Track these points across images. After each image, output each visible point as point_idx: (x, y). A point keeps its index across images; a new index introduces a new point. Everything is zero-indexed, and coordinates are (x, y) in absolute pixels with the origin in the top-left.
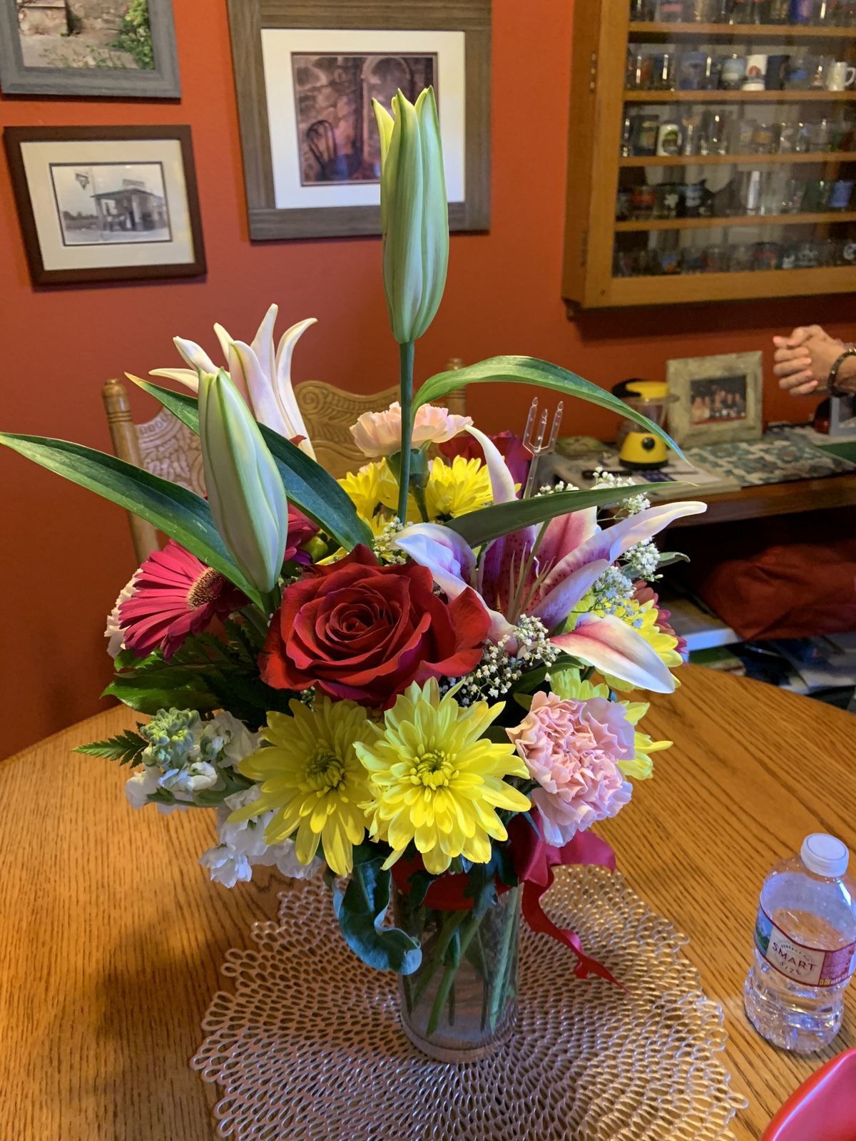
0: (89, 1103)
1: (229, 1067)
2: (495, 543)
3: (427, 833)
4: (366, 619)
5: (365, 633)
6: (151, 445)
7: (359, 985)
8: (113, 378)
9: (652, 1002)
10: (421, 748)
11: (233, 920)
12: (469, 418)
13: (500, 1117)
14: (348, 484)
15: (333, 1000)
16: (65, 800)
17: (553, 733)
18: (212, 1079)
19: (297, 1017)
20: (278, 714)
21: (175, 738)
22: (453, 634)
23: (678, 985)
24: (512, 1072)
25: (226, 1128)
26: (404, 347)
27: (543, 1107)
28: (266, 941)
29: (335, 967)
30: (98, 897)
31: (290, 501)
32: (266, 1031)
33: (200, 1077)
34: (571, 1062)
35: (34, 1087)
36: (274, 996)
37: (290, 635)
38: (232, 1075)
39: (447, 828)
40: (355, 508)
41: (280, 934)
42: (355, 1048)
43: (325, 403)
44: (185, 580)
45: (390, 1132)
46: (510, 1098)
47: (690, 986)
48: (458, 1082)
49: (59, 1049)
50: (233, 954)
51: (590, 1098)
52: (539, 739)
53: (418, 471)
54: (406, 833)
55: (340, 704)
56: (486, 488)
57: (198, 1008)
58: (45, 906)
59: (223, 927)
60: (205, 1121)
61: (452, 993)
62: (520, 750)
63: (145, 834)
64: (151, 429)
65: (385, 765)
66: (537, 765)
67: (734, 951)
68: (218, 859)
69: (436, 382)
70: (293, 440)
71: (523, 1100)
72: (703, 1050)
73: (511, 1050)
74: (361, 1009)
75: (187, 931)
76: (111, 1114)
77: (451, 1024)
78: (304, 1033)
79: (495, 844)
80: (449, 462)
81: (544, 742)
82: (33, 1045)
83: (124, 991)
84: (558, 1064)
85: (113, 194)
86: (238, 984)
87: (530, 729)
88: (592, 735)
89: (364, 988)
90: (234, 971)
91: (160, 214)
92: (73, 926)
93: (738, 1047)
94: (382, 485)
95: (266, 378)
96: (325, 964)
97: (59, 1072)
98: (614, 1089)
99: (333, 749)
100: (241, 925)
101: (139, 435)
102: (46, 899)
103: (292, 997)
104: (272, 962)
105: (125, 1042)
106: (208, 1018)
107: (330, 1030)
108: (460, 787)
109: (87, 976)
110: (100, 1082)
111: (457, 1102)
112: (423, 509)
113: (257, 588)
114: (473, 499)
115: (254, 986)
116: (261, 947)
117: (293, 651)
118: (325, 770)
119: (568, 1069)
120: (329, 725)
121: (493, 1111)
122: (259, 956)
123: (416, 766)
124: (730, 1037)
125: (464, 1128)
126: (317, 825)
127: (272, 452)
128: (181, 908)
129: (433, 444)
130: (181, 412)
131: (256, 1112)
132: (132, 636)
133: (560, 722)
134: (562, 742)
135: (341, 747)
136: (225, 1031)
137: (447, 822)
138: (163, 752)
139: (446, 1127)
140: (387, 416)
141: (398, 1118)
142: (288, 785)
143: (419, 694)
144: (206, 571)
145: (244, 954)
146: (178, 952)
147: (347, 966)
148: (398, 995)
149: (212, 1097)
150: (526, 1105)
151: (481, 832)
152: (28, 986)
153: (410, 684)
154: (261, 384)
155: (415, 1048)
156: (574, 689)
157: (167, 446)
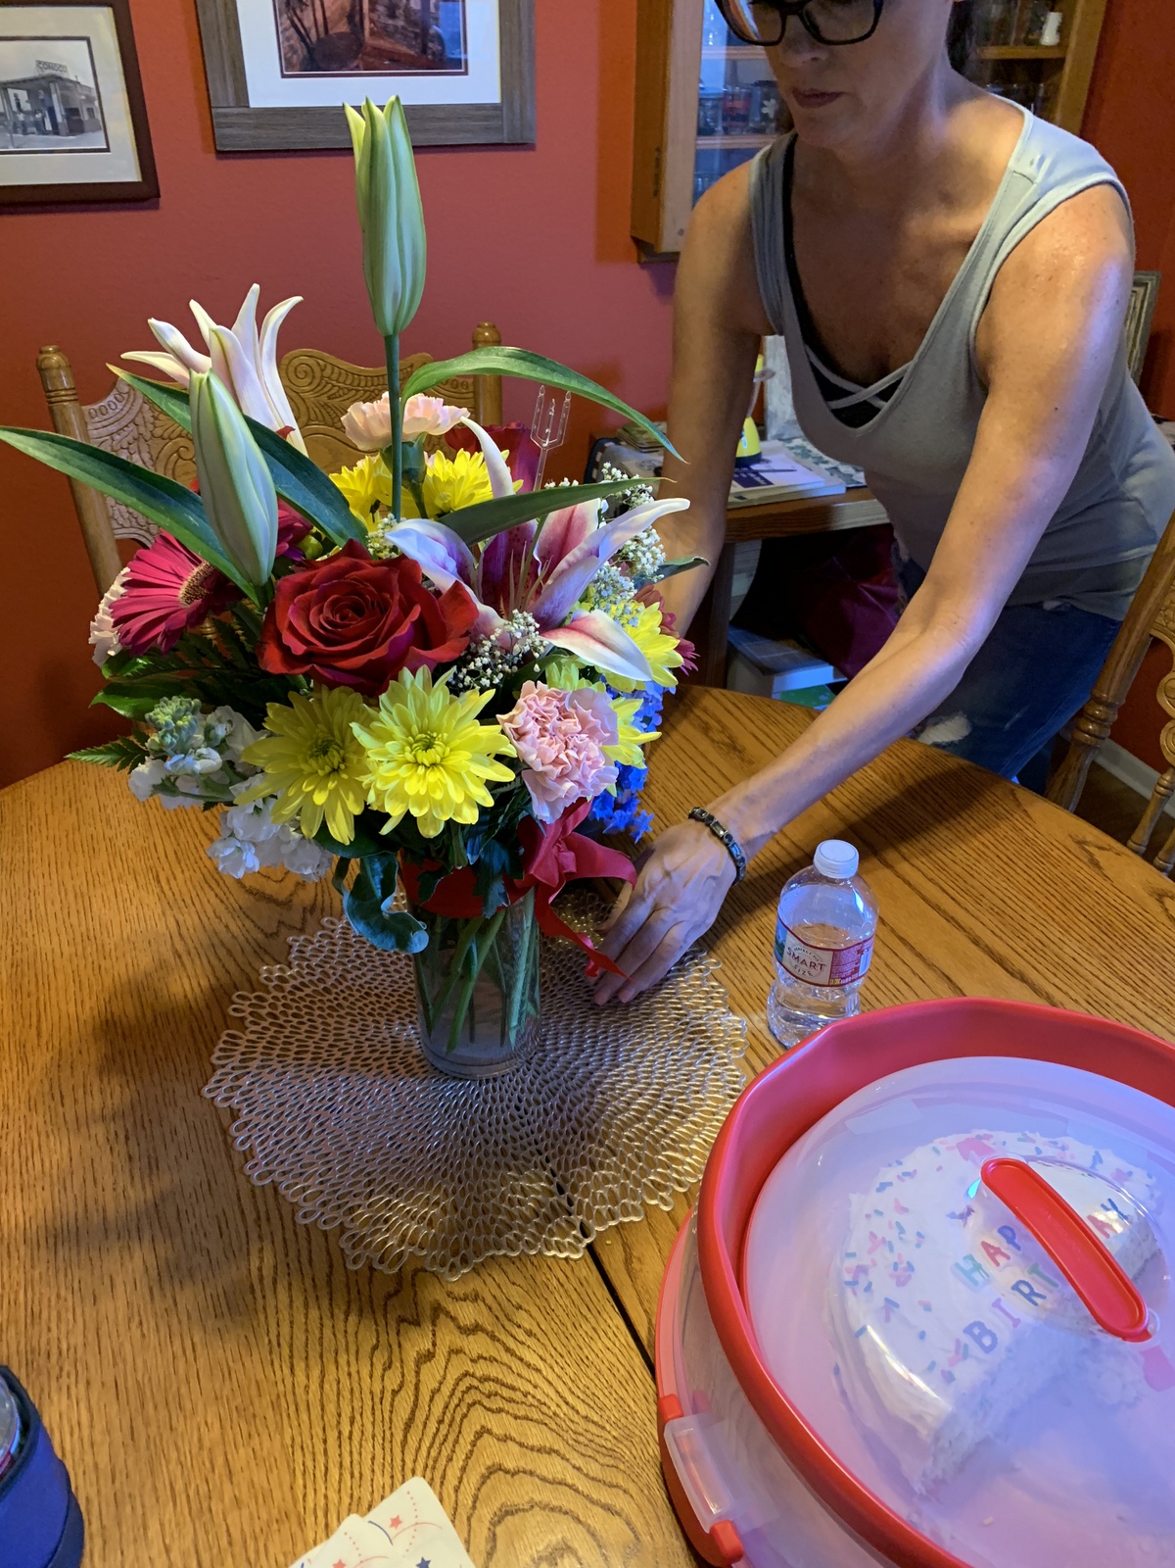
0: (99, 1130)
1: (242, 1094)
2: (496, 540)
3: (420, 801)
4: (359, 611)
5: (357, 623)
6: (104, 431)
7: (377, 1018)
8: (50, 344)
9: (678, 1020)
10: (415, 729)
11: (238, 965)
12: (465, 410)
13: (518, 1121)
14: (343, 480)
15: (350, 1032)
16: (33, 855)
17: (541, 719)
18: (226, 1105)
19: (312, 1049)
20: (277, 705)
21: (180, 723)
22: (443, 625)
23: (705, 1004)
24: (532, 1083)
25: (243, 1143)
26: (389, 339)
27: (561, 1110)
28: (276, 982)
29: (352, 1003)
30: (84, 949)
31: (279, 496)
32: (280, 1062)
33: (213, 1104)
34: (591, 1073)
35: (37, 1120)
36: (287, 1032)
37: (286, 624)
38: (246, 1100)
39: (438, 796)
40: (347, 504)
41: (291, 976)
42: (373, 1072)
43: (322, 377)
44: (175, 579)
45: (410, 1138)
46: (529, 1105)
47: (717, 1005)
48: (478, 1095)
49: (60, 1086)
50: (239, 996)
51: (608, 1101)
52: (526, 723)
53: (413, 465)
54: (402, 802)
55: (336, 691)
56: (484, 484)
57: (206, 1047)
58: (25, 960)
59: (228, 972)
60: (221, 1138)
61: (471, 1007)
62: (508, 731)
63: (132, 886)
64: (102, 412)
65: (381, 744)
66: (523, 746)
67: (765, 973)
68: (226, 847)
69: (424, 374)
70: (281, 432)
71: (542, 1106)
72: (723, 1058)
73: (532, 1067)
74: (380, 1038)
75: (188, 977)
76: (122, 1137)
77: (472, 1039)
78: (320, 1062)
79: (483, 810)
80: (451, 457)
81: (531, 724)
82: (32, 1083)
83: (124, 1034)
84: (580, 1074)
85: (24, 81)
86: (247, 1023)
87: (521, 714)
88: (577, 720)
89: (383, 1021)
90: (243, 1011)
91: (91, 111)
92: (61, 977)
93: (757, 1054)
94: (378, 480)
95: (249, 364)
96: (341, 1001)
97: (63, 1105)
98: (632, 1093)
99: (333, 735)
100: (248, 969)
101: (88, 419)
102: (25, 952)
103: (306, 1031)
104: (283, 1001)
105: (130, 1079)
106: (218, 1054)
107: (348, 1058)
108: (450, 763)
109: (81, 1021)
110: (108, 1112)
111: (476, 1112)
112: (421, 505)
113: (250, 581)
114: (472, 495)
115: (264, 1024)
116: (271, 989)
117: (288, 639)
118: (325, 753)
119: (589, 1078)
120: (327, 711)
121: (511, 1116)
122: (268, 997)
123: (411, 745)
124: (751, 1047)
125: (483, 1132)
126: (320, 798)
127: (259, 445)
128: (180, 957)
129: (430, 437)
130: (166, 405)
131: (272, 1129)
132: (128, 632)
133: (547, 709)
134: (548, 726)
135: (341, 732)
136: (237, 1064)
137: (438, 791)
138: (169, 736)
139: (465, 1131)
140: (379, 407)
141: (417, 1127)
142: (291, 766)
143: (413, 680)
144: (196, 570)
145: (252, 996)
146: (180, 996)
147: (364, 1001)
148: (418, 1025)
149: (226, 1120)
150: (545, 1110)
151: (469, 800)
152: (18, 1032)
153: (401, 669)
154: (245, 371)
155: (436, 1069)
156: (568, 684)
157: (124, 434)
